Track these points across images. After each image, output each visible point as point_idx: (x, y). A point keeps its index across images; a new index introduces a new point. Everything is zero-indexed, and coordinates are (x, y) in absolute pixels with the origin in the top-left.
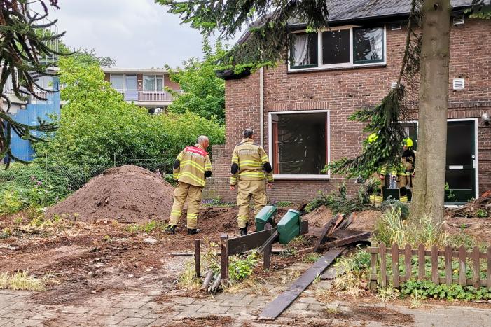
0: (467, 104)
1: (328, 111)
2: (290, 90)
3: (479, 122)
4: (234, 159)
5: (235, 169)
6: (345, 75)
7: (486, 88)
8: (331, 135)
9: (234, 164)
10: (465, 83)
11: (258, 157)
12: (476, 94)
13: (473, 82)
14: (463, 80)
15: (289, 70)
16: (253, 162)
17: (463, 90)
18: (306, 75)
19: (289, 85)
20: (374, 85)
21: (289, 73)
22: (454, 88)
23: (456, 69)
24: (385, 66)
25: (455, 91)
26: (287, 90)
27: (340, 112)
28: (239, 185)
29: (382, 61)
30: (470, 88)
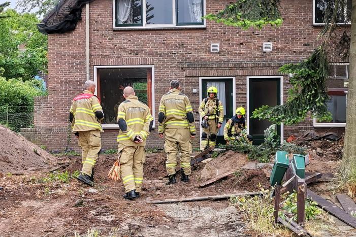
0: (275, 64)
1: (153, 67)
2: (116, 46)
3: (284, 79)
4: (161, 109)
5: (162, 118)
6: (169, 35)
7: (289, 51)
8: (156, 89)
9: (161, 113)
10: (273, 46)
11: (183, 106)
12: (282, 56)
13: (279, 46)
14: (271, 44)
15: (115, 27)
16: (179, 111)
17: (272, 52)
18: (132, 33)
19: (115, 41)
20: (195, 44)
21: (114, 31)
22: (264, 50)
23: (265, 35)
24: (205, 29)
25: (265, 53)
26: (112, 46)
27: (165, 68)
28: (166, 133)
29: (202, 24)
30: (277, 51)
